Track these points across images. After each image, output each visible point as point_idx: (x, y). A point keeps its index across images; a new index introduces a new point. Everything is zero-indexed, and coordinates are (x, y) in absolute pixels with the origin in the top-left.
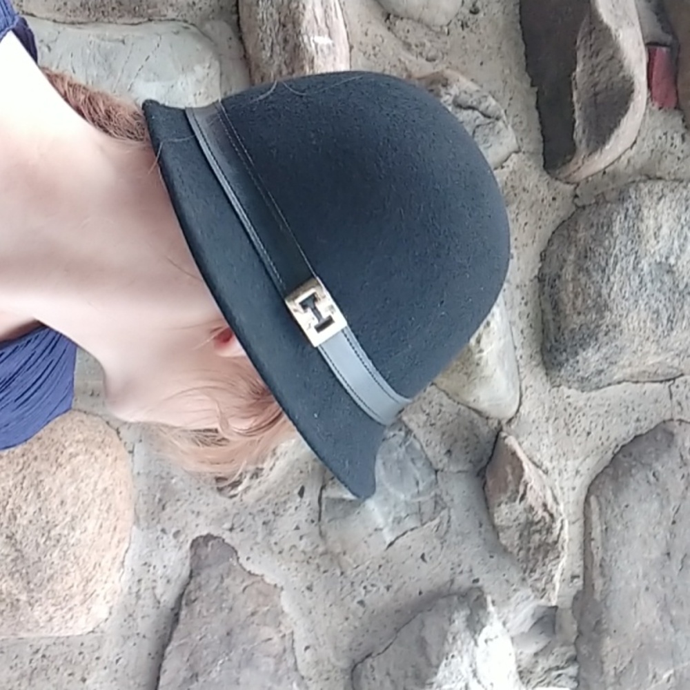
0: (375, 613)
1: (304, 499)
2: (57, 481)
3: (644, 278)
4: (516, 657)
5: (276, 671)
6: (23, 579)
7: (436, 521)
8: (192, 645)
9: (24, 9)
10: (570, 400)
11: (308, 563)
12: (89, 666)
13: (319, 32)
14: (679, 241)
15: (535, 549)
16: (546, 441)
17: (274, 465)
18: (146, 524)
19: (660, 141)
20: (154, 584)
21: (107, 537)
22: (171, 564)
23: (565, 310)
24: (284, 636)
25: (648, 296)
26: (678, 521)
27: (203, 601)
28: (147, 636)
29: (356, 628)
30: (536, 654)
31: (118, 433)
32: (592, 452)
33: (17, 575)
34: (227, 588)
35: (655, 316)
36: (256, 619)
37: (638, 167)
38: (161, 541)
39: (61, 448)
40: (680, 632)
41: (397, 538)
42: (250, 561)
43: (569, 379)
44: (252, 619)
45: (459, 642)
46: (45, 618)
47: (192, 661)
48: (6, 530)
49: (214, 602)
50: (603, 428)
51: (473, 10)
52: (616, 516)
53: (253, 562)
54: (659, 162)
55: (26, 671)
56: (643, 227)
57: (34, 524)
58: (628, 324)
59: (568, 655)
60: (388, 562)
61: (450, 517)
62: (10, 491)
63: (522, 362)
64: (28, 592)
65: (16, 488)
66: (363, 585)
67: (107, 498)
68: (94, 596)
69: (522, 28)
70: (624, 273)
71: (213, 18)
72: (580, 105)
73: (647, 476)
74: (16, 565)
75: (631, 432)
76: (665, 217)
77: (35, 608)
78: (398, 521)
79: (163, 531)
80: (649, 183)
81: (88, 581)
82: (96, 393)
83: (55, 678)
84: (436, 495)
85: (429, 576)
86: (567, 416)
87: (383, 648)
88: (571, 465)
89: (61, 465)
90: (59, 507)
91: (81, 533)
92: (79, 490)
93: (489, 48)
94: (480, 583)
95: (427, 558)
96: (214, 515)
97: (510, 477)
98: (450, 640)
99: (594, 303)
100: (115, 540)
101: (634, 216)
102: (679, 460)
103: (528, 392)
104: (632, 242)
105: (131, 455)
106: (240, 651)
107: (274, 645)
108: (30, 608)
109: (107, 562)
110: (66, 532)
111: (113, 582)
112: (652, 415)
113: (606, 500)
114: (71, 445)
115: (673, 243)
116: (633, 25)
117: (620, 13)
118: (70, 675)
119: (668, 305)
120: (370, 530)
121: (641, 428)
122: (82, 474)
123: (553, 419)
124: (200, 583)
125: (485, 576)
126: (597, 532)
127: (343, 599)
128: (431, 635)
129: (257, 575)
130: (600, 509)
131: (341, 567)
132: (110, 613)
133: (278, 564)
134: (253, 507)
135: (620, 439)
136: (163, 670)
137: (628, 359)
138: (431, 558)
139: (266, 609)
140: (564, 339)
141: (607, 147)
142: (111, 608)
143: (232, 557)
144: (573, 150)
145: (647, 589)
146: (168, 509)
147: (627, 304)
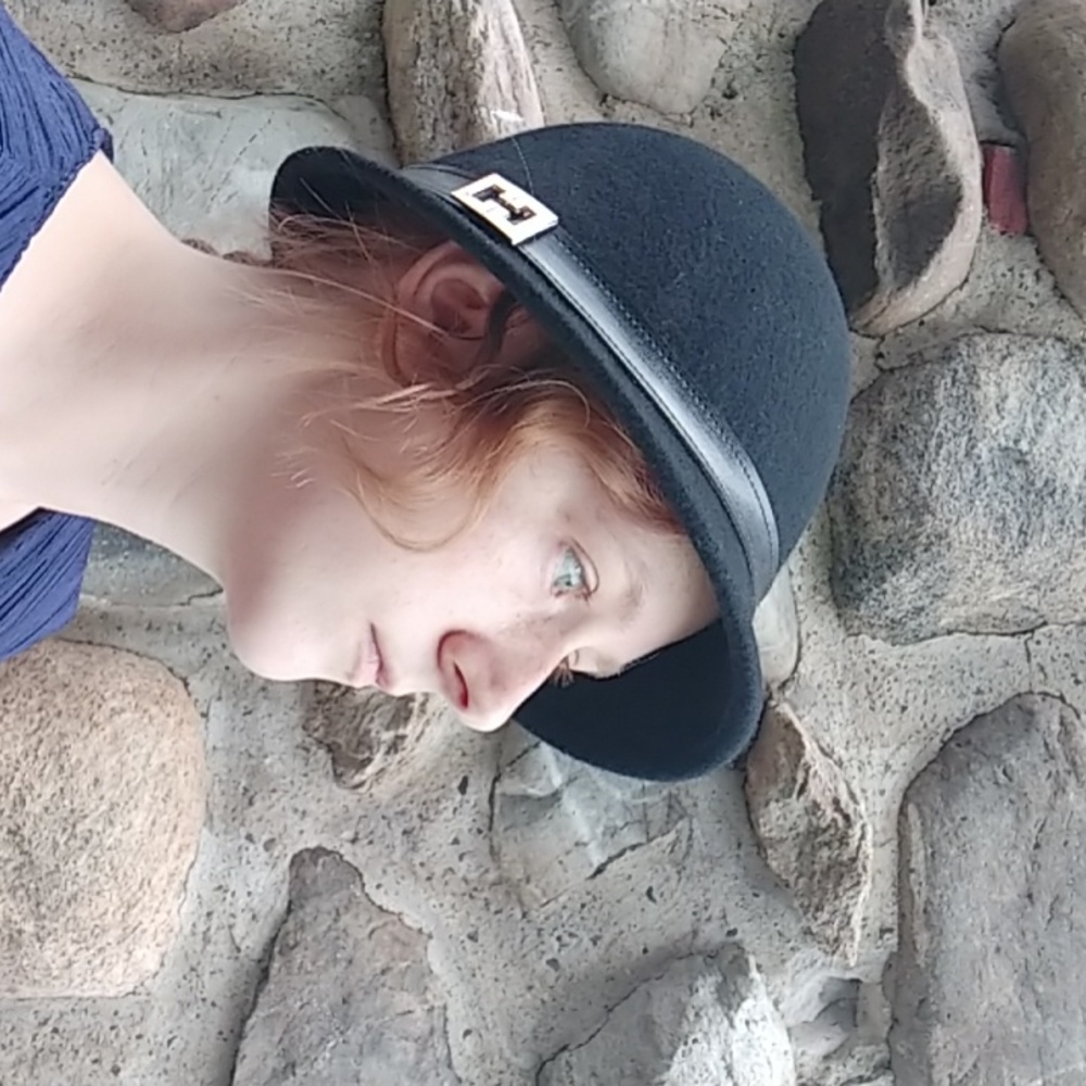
0: (575, 980)
1: (466, 797)
2: (91, 749)
3: (983, 468)
4: (796, 1059)
5: (418, 1063)
6: (29, 899)
7: (671, 837)
8: (288, 1016)
9: (76, 70)
10: (875, 657)
11: (471, 897)
12: (124, 1049)
13: (503, 103)
14: (1034, 417)
15: (822, 873)
16: (838, 717)
17: (422, 733)
18: (223, 826)
19: (1003, 280)
20: (232, 920)
21: (162, 839)
22: (260, 890)
23: (865, 515)
24: (431, 1010)
25: (988, 496)
26: (1043, 844)
27: (306, 949)
28: (218, 1003)
29: (543, 1002)
30: (827, 1057)
31: (186, 685)
32: (910, 737)
33: (21, 893)
34: (344, 931)
35: (1000, 525)
36: (389, 979)
37: (972, 315)
38: (245, 853)
39: (99, 700)
40: (1051, 1020)
41: (611, 860)
42: (382, 890)
43: (872, 621)
44: (383, 979)
45: (705, 1021)
46: (62, 961)
47: (286, 1042)
48: (8, 821)
49: (323, 950)
50: (925, 702)
51: (728, 92)
52: (947, 834)
53: (386, 893)
54: (1003, 312)
55: (25, 1055)
56: (978, 396)
57: (52, 813)
58: (959, 534)
59: (878, 1057)
60: (595, 899)
61: (691, 830)
62: (18, 762)
63: (801, 596)
64: (37, 919)
65: (27, 756)
66: (556, 934)
67: (165, 780)
68: (138, 932)
69: (800, 120)
70: (952, 461)
71: (350, 93)
72: (883, 220)
73: (994, 773)
74: (20, 877)
75: (968, 710)
76: (1012, 384)
77: (47, 945)
78: (612, 832)
79: (249, 838)
80: (989, 337)
81: (130, 907)
82: (155, 625)
83: (71, 1066)
84: (670, 795)
85: (660, 924)
86: (871, 681)
87: (585, 1037)
88: (879, 755)
89: (96, 725)
90: (92, 788)
91: (124, 830)
92: (123, 764)
93: (752, 145)
94: (738, 936)
95: (655, 895)
96: (328, 817)
97: (783, 760)
98: (691, 1017)
99: (907, 503)
100: (175, 847)
101: (966, 380)
102: (1043, 750)
103: (810, 642)
104: (964, 417)
105: (204, 720)
106: (363, 1028)
107: (415, 1021)
108: (38, 945)
109: (161, 879)
110: (99, 828)
111: (169, 913)
112: (1000, 684)
113: (932, 810)
114: (114, 696)
115: (1025, 421)
116: (960, 107)
117: (941, 91)
118: (95, 1061)
119: (1019, 510)
120: (569, 845)
121: (984, 704)
122: (130, 740)
123: (849, 685)
124: (303, 921)
125: (747, 925)
126: (918, 859)
127: (524, 956)
128: (661, 1011)
129: (393, 913)
130: (923, 824)
131: (521, 904)
132: (162, 965)
133: (426, 896)
134: (387, 807)
135: (952, 720)
136: (240, 1055)
137: (961, 590)
138: (662, 895)
139: (404, 965)
140: (864, 559)
141: (924, 279)
142: (163, 955)
143: (354, 882)
144: (873, 283)
145: (998, 950)
146: (258, 804)
147: (957, 504)
